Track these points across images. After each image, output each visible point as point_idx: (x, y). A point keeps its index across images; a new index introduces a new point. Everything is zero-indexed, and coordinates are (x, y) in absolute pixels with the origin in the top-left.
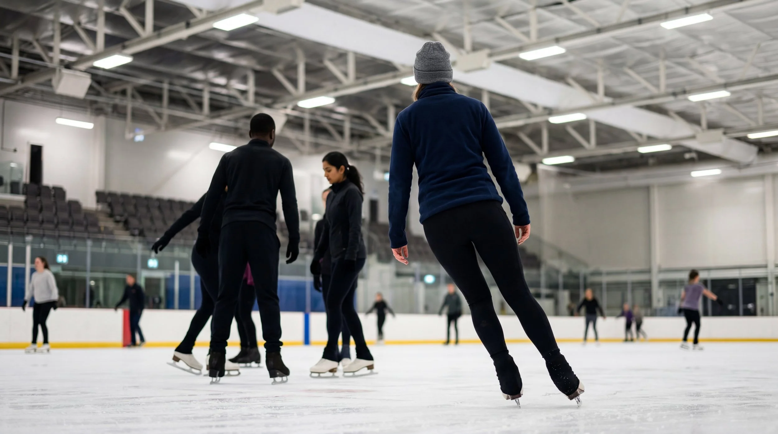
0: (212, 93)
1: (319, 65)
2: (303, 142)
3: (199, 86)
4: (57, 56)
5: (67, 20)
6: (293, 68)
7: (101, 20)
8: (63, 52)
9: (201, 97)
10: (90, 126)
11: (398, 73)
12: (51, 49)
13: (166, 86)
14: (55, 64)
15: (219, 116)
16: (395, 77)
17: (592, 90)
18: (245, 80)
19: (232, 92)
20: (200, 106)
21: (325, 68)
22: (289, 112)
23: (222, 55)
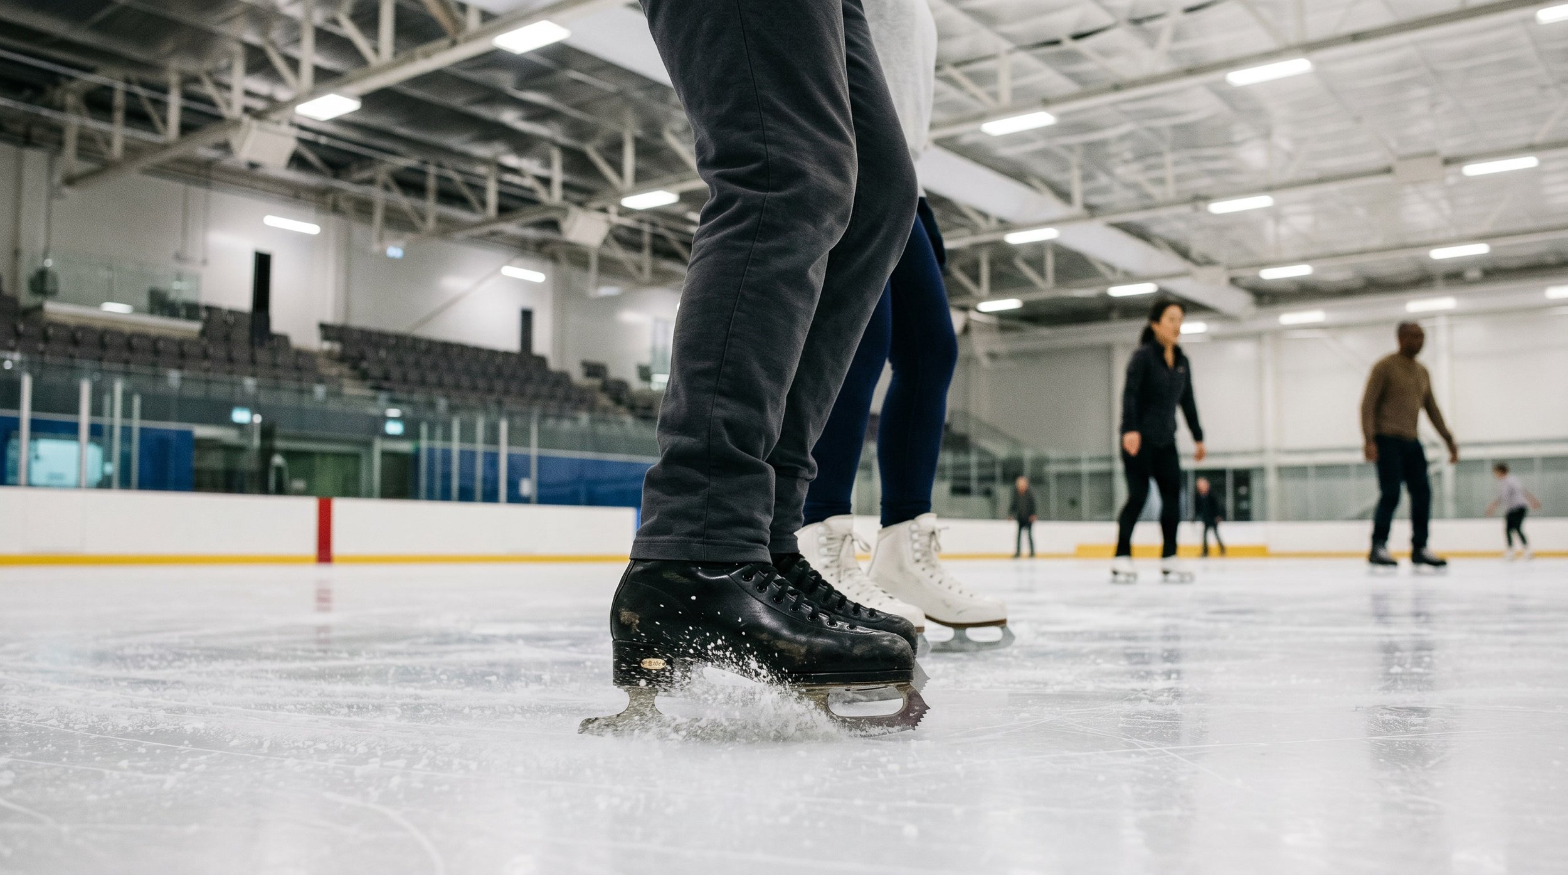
0: (501, 182)
1: (656, 142)
3: (481, 170)
4: (238, 101)
5: (252, 38)
6: (617, 145)
7: (308, 40)
8: (248, 93)
9: (484, 189)
10: (312, 229)
12: (228, 88)
13: (432, 170)
14: (235, 112)
15: (507, 221)
17: (1064, 195)
18: (547, 163)
19: (528, 182)
20: (483, 204)
21: (667, 147)
22: (615, 219)
23: (510, 117)
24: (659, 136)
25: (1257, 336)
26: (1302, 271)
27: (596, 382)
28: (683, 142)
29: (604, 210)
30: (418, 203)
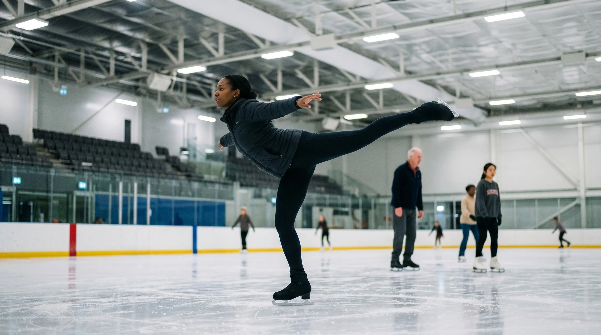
0: (116, 60)
1: (195, 42)
2: (180, 98)
3: (106, 53)
6: (175, 43)
9: (109, 63)
10: (27, 82)
11: (258, 50)
13: (83, 54)
15: (120, 78)
16: (256, 53)
17: (396, 67)
18: (139, 50)
19: (129, 60)
20: (108, 70)
21: (200, 44)
22: (175, 79)
23: (122, 29)
24: (197, 39)
25: (489, 131)
26: (511, 102)
27: (163, 157)
28: (209, 42)
29: (169, 74)
30: (76, 69)
